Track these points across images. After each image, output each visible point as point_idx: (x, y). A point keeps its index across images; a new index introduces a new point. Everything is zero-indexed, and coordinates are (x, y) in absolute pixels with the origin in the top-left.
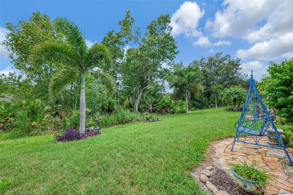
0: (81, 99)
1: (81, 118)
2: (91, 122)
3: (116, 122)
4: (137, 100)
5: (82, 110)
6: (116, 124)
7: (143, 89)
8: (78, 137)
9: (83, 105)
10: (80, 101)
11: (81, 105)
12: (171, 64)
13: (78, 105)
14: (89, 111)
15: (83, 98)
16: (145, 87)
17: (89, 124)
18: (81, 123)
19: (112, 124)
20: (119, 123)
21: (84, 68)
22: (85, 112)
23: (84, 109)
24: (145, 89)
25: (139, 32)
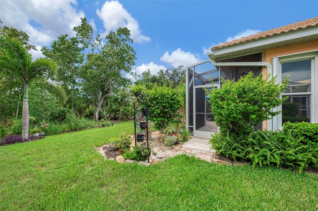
0: (23, 107)
1: (24, 125)
2: (36, 129)
3: (68, 130)
4: (98, 108)
5: (25, 118)
6: (68, 132)
7: (104, 97)
8: (21, 141)
9: (25, 113)
10: (23, 109)
11: (24, 113)
12: (134, 74)
13: (20, 114)
14: (34, 119)
15: (26, 106)
16: (106, 95)
17: (33, 131)
18: (24, 129)
19: (63, 132)
20: (72, 131)
21: (27, 79)
22: (28, 120)
23: (27, 117)
24: (106, 97)
25: (99, 39)
